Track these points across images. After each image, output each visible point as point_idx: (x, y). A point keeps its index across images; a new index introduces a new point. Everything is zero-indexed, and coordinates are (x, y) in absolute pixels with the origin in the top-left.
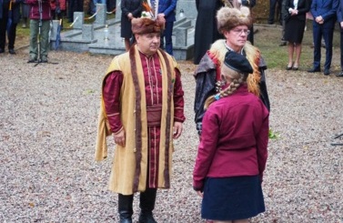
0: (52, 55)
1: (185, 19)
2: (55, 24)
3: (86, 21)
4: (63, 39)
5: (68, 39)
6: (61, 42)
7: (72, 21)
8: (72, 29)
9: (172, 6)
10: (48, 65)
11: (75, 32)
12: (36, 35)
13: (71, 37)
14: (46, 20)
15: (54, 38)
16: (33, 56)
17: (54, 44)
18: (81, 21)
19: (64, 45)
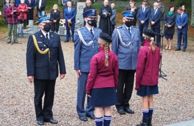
0: (19, 40)
1: (80, 23)
2: (20, 26)
3: (34, 24)
4: (24, 32)
5: (27, 33)
6: (23, 34)
7: (28, 24)
8: (28, 28)
9: (74, 16)
10: (17, 44)
11: (29, 29)
12: (11, 31)
13: (28, 31)
14: (16, 24)
15: (20, 32)
16: (9, 40)
17: (20, 35)
18: (32, 24)
19: (25, 35)
